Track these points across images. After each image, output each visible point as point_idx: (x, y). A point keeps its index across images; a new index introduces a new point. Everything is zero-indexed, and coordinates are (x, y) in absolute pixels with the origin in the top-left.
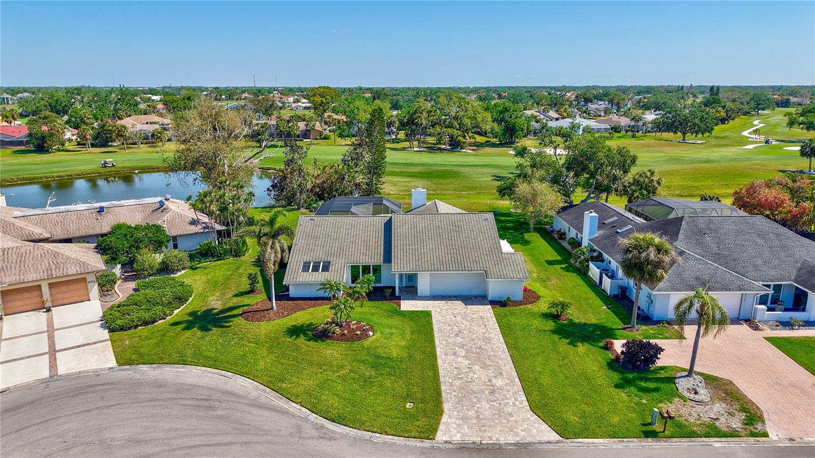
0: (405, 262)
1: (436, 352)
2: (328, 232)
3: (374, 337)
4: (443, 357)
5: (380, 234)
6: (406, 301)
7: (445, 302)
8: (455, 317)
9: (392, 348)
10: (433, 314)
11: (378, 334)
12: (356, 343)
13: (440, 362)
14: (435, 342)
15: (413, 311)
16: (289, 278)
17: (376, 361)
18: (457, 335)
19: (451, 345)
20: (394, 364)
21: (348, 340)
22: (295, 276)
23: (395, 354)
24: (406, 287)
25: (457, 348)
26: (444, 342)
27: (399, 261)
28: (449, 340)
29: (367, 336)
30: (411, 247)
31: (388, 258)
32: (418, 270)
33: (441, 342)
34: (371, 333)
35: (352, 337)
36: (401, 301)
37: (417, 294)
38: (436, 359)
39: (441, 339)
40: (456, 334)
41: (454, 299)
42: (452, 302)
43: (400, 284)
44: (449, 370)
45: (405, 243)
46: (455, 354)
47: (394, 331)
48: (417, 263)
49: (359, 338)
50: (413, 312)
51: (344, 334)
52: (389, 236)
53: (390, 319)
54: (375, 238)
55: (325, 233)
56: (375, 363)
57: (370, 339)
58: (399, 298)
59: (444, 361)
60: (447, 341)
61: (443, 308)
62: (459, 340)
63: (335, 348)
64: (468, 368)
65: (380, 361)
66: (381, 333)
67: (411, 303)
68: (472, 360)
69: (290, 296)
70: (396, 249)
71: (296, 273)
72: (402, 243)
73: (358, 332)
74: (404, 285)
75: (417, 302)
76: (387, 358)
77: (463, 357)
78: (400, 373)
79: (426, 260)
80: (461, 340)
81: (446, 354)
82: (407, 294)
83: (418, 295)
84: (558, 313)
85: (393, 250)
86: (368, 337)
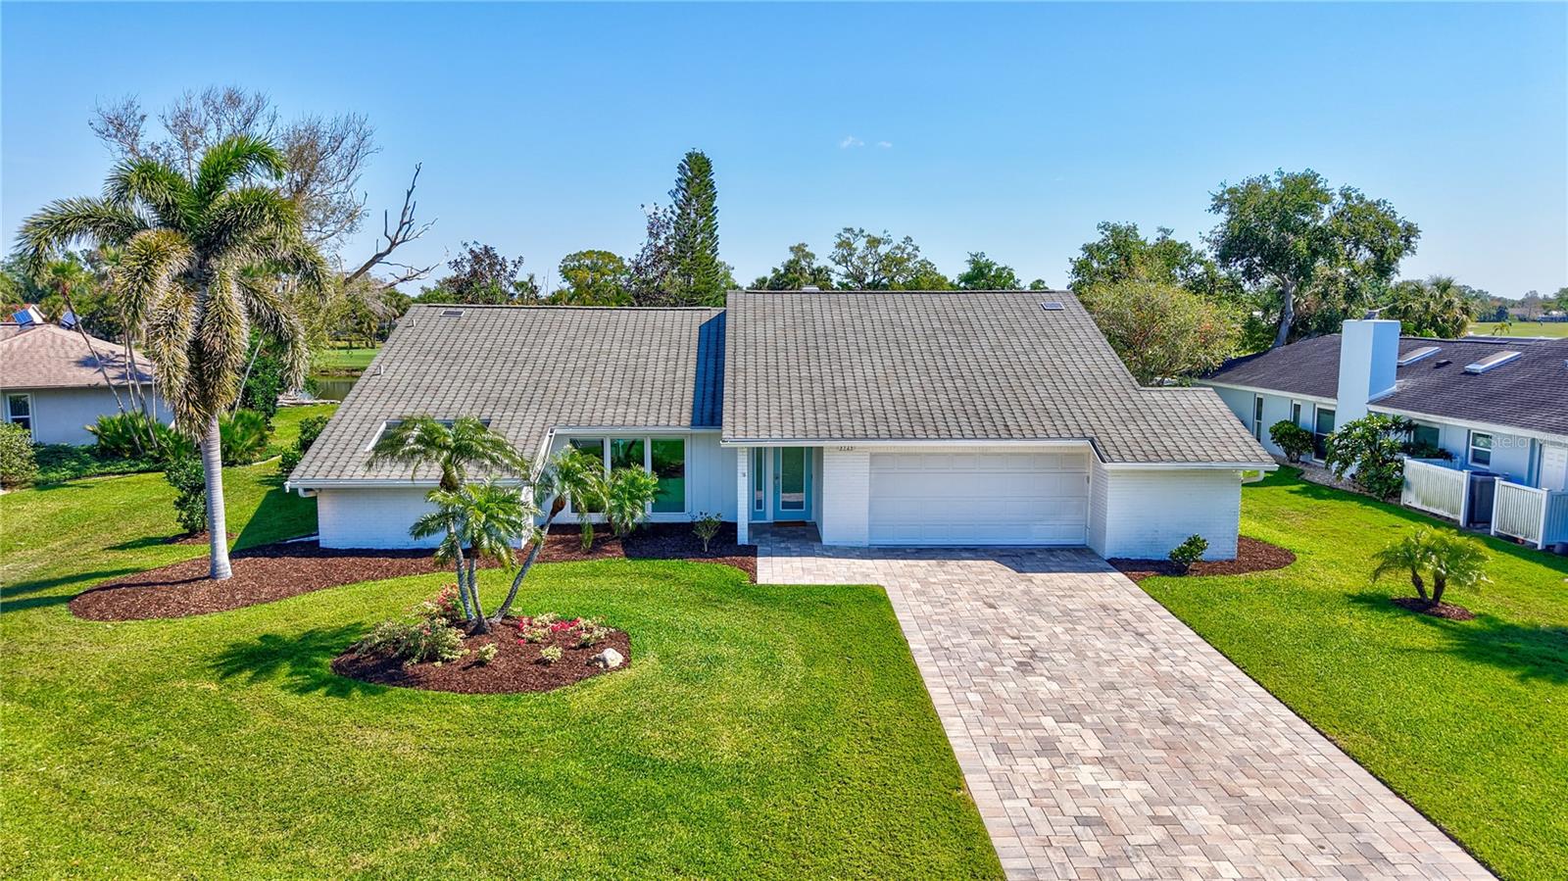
0: (774, 414)
1: (943, 737)
2: (500, 342)
3: (628, 671)
4: (992, 762)
5: (683, 350)
6: (775, 559)
7: (934, 562)
8: (991, 606)
9: (710, 718)
10: (893, 595)
11: (648, 664)
12: (532, 698)
13: (980, 789)
14: (926, 692)
15: (808, 587)
16: (314, 467)
17: (616, 784)
18: (1024, 668)
19: (1010, 708)
20: (719, 799)
21: (498, 686)
22: (341, 463)
23: (725, 748)
24: (776, 524)
25: (1048, 722)
26: (974, 697)
27: (751, 411)
28: (998, 688)
29: (595, 667)
30: (794, 373)
31: (709, 410)
32: (824, 433)
33: (959, 695)
34: (613, 657)
35: (519, 672)
36: (760, 560)
37: (820, 540)
38: (956, 773)
39: (953, 682)
40: (1021, 664)
41: (964, 555)
42: (961, 563)
43: (753, 515)
44: (1044, 830)
45: (772, 361)
46: (1047, 747)
47: (723, 650)
48: (821, 416)
49: (549, 676)
50: (810, 590)
51: (481, 663)
52: (717, 357)
53: (710, 613)
54: (667, 360)
55: (488, 345)
56: (610, 796)
57: (605, 683)
58: (751, 551)
59: (1005, 785)
60: (986, 692)
61: (932, 580)
62: (1043, 686)
63: (417, 720)
64: (1156, 820)
65: (639, 785)
66: (665, 657)
67: (799, 565)
68: (1153, 776)
69: (321, 546)
70: (740, 379)
71: (347, 453)
72: (761, 361)
73: (553, 653)
74: (770, 518)
75: (821, 561)
76: (682, 768)
77: (1099, 761)
78: (755, 853)
79: (854, 406)
80: (1054, 686)
81: (1002, 749)
82: (783, 542)
83: (825, 541)
84: (1421, 591)
85: (727, 390)
86: (599, 671)
